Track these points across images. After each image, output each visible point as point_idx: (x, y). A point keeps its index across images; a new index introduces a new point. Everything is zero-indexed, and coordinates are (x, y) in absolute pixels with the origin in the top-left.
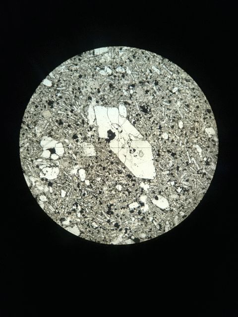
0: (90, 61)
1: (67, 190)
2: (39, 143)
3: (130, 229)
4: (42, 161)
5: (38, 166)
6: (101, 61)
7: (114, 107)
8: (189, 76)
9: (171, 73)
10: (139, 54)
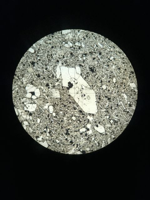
0: (59, 38)
1: (41, 118)
2: (25, 88)
3: (80, 145)
4: (26, 100)
5: (23, 103)
6: (66, 38)
7: (73, 67)
8: (121, 50)
9: (110, 48)
10: (90, 35)
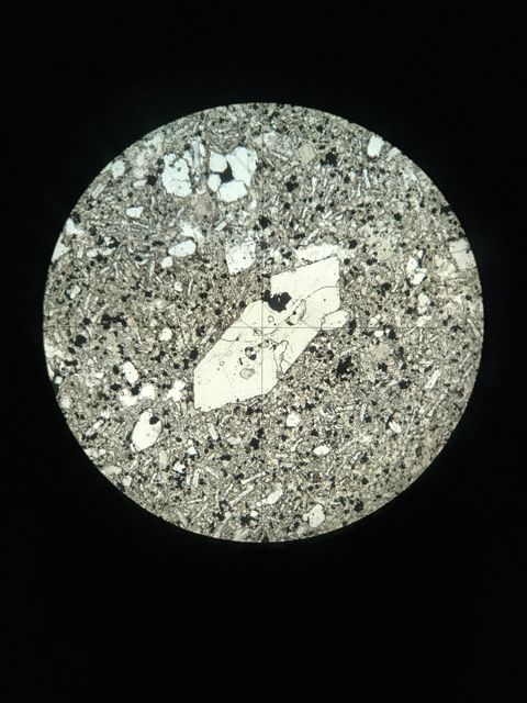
2: (240, 145)
3: (76, 371)
4: (200, 155)
5: (188, 147)
6: (436, 257)
7: (342, 299)
9: (430, 414)
